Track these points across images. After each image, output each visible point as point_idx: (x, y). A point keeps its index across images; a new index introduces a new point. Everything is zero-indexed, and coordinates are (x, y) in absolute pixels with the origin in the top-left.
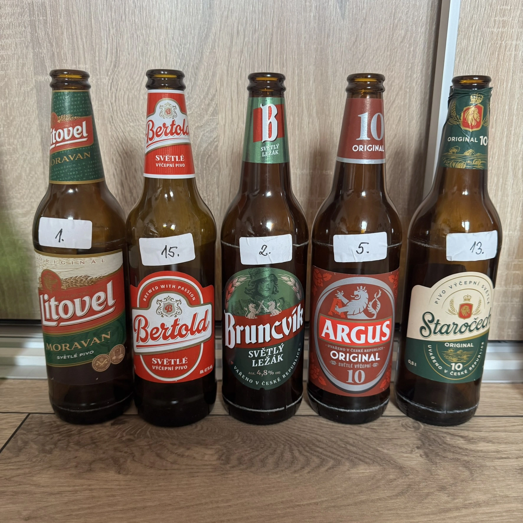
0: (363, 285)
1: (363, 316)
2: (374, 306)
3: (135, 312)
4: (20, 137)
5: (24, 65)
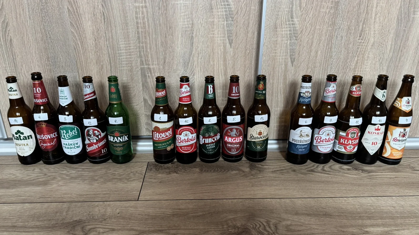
0: (235, 128)
1: (235, 136)
2: (238, 133)
3: (177, 136)
4: (136, 83)
5: (137, 63)
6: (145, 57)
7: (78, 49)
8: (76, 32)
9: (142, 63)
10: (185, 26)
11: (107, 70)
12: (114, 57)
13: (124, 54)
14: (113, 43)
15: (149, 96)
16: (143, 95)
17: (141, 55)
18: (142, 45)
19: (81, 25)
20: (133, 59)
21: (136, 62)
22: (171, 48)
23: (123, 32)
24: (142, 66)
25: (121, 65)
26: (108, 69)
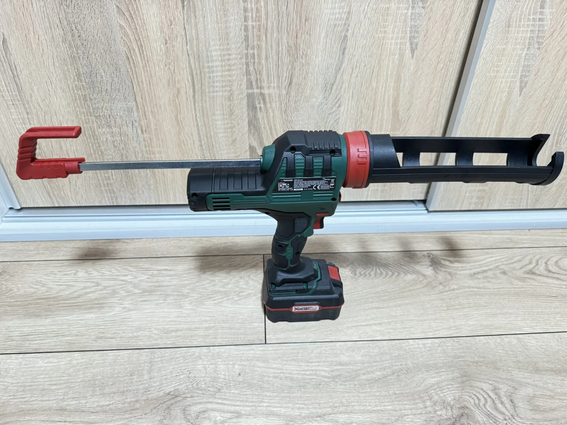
6: (257, 74)
7: (134, 58)
8: (130, 26)
9: (250, 85)
10: (334, 17)
11: (187, 98)
12: (201, 73)
13: (219, 68)
14: (198, 49)
15: (259, 142)
16: (249, 140)
17: (249, 71)
18: (251, 52)
19: (137, 12)
20: (234, 78)
21: (240, 83)
22: (304, 56)
23: (219, 28)
24: (250, 91)
25: (211, 89)
26: (189, 96)
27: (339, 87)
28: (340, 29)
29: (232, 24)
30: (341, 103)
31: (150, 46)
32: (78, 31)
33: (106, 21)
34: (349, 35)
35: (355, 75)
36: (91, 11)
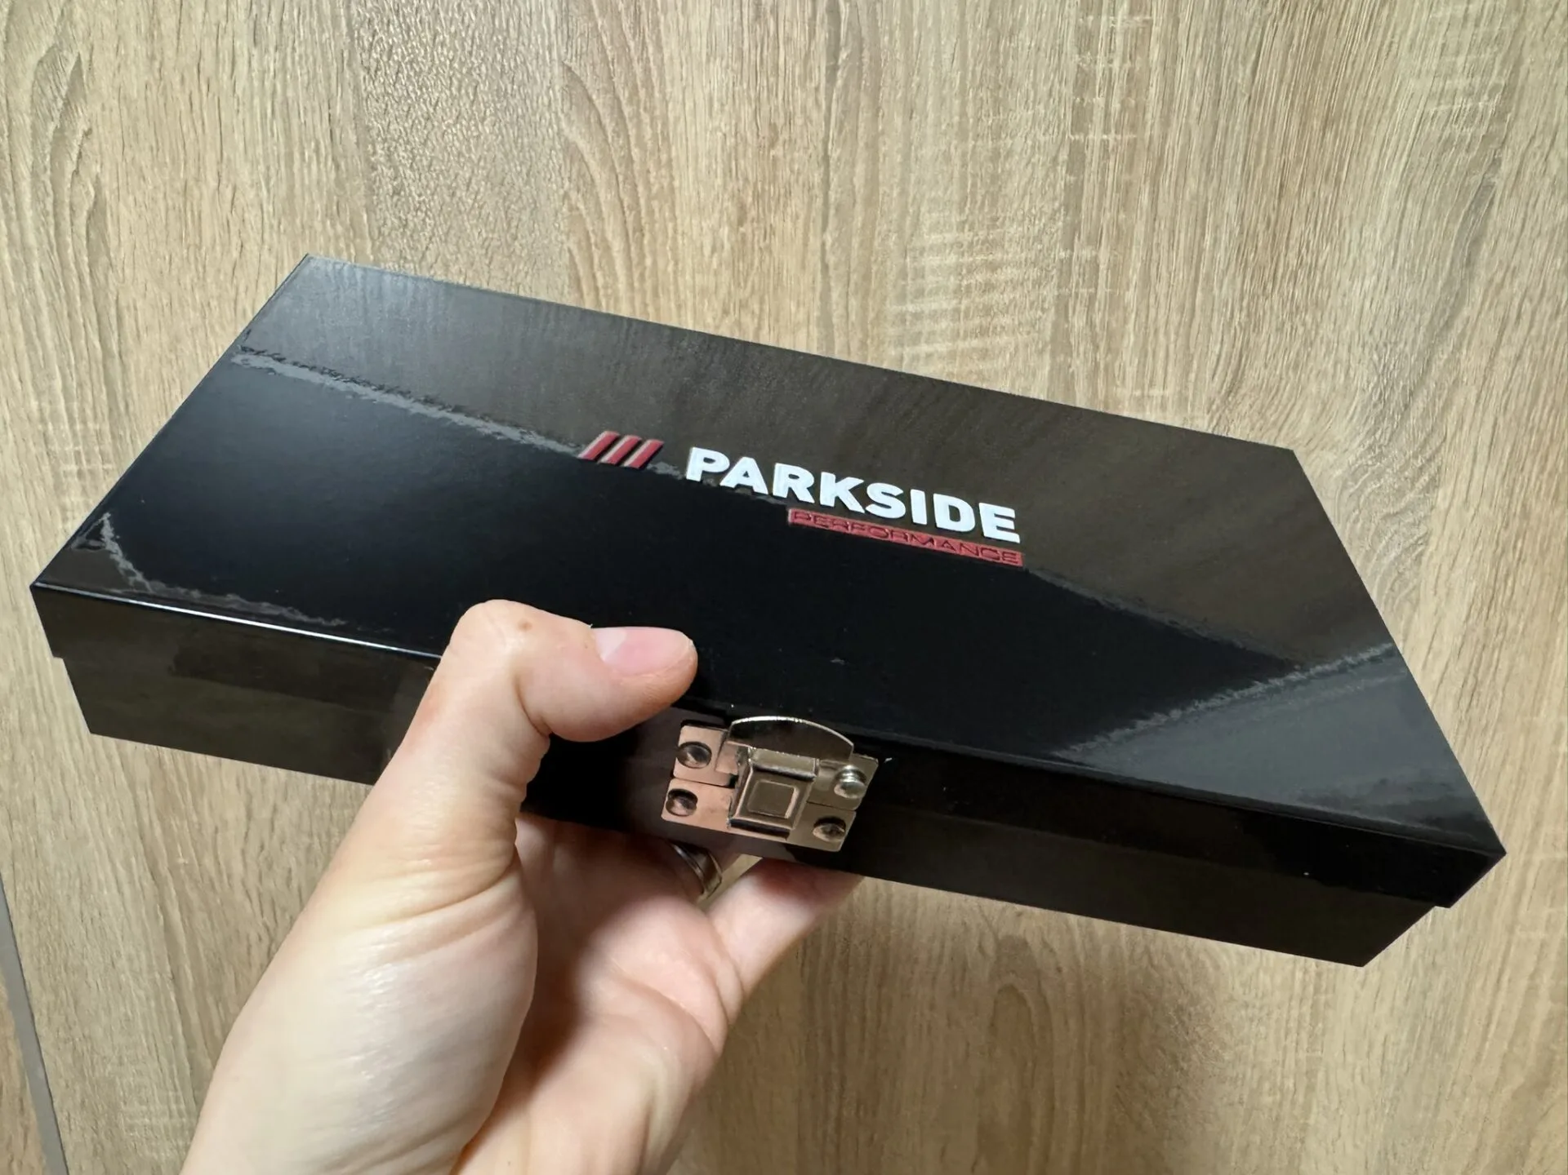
27: (1440, 404)
28: (1463, 158)
29: (1019, 140)
30: (1439, 468)
31: (675, 231)
32: (396, 169)
33: (512, 132)
34: (1498, 182)
35: (1512, 352)
36: (459, 90)
